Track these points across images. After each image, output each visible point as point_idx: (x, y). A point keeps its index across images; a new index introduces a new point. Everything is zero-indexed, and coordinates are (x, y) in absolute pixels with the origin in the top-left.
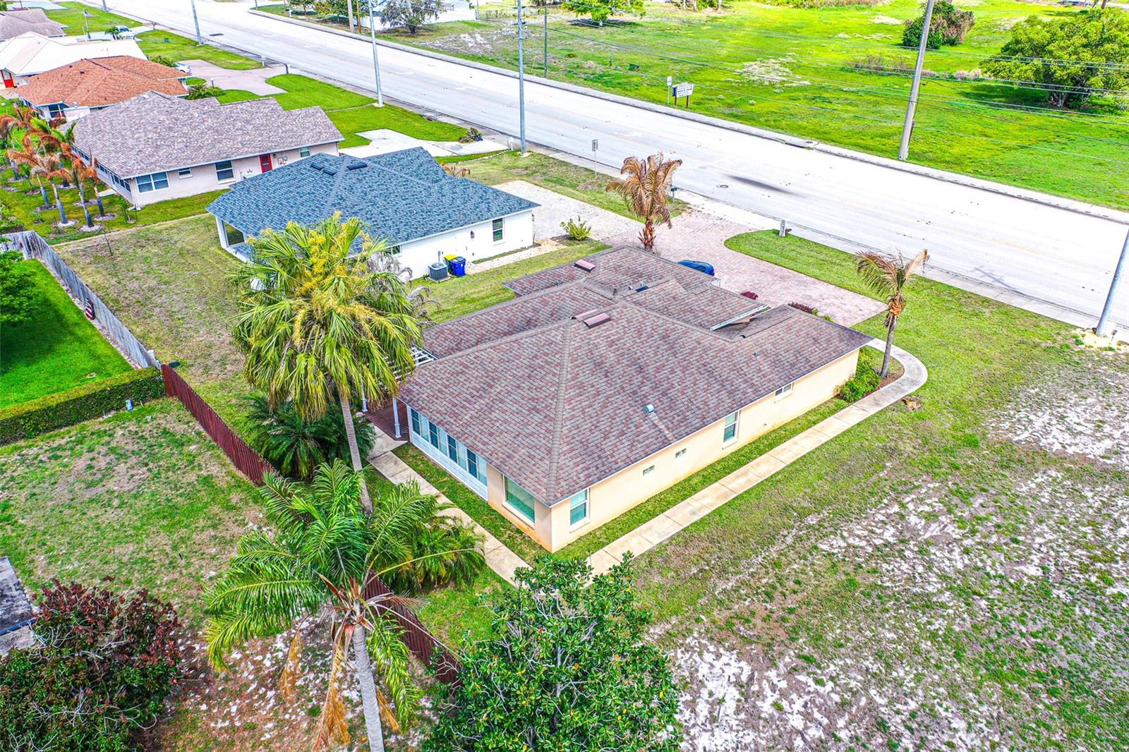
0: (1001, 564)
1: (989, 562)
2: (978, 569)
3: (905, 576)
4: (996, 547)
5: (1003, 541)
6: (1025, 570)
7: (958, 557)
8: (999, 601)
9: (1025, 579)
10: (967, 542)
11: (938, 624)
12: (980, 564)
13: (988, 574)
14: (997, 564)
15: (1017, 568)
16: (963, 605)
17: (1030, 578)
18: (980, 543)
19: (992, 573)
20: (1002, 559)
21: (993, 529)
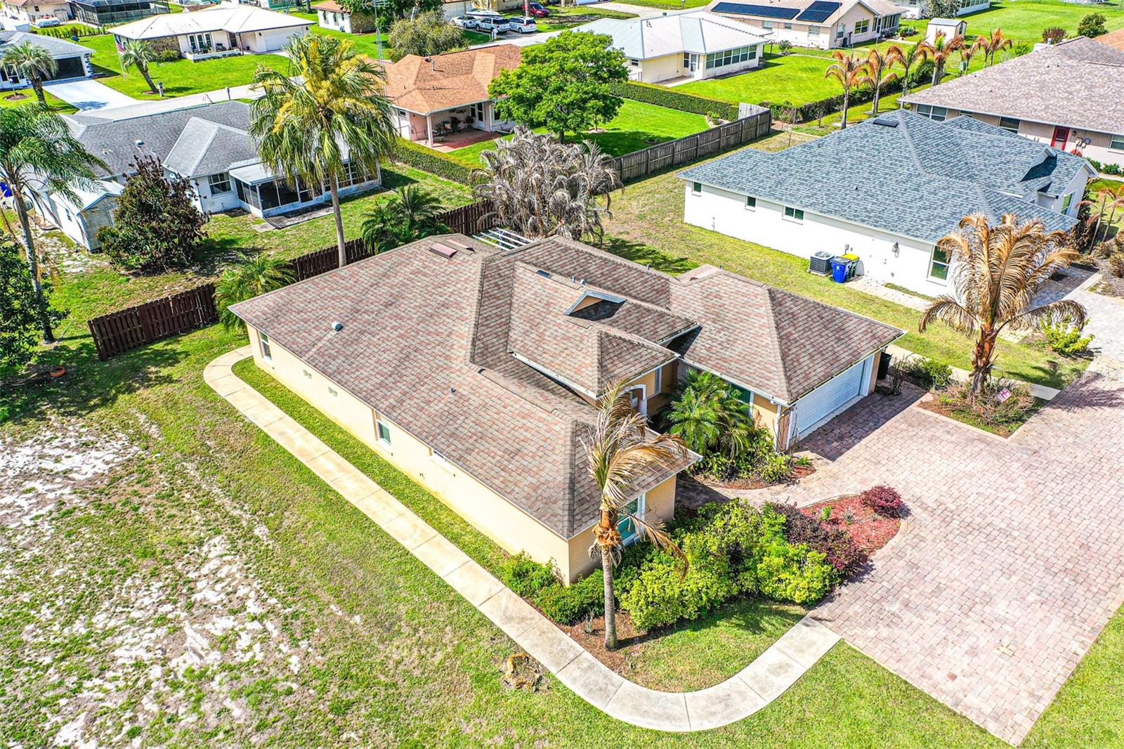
0: (102, 700)
1: (107, 686)
2: (103, 670)
3: (133, 599)
4: (133, 704)
5: (141, 717)
6: (72, 725)
7: (134, 654)
8: (39, 676)
9: (59, 719)
10: (156, 671)
11: (46, 613)
12: (109, 675)
13: (90, 677)
14: (101, 695)
15: (83, 716)
16: (56, 641)
17: (57, 728)
18: (148, 686)
19: (88, 684)
20: (107, 704)
21: (170, 711)
